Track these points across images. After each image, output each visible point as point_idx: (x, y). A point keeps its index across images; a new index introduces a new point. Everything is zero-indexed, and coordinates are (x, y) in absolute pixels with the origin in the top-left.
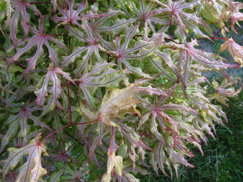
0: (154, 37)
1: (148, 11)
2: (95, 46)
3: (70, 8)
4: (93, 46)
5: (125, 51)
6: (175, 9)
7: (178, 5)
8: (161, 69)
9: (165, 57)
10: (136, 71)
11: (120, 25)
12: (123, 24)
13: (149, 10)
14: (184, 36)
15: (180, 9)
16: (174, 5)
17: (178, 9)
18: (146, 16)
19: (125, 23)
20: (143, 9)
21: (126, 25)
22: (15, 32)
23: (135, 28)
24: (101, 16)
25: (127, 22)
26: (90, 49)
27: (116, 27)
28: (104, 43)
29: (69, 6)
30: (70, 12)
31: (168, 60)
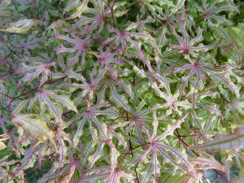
0: (117, 135)
1: (143, 120)
2: (90, 88)
3: (113, 53)
4: (89, 86)
5: (93, 114)
6: (154, 144)
7: (160, 146)
8: (87, 153)
9: (98, 153)
10: (78, 131)
11: (119, 100)
12: (121, 102)
13: (145, 120)
14: (134, 163)
15: (157, 150)
16: (159, 142)
17: (156, 148)
18: (137, 119)
19: (123, 103)
20: (143, 114)
21: (121, 105)
22: (77, 27)
23: (115, 114)
24: (116, 80)
25: (125, 105)
26: (85, 86)
27: (117, 97)
28: (101, 94)
29: (115, 52)
30: (110, 55)
31: (96, 157)
